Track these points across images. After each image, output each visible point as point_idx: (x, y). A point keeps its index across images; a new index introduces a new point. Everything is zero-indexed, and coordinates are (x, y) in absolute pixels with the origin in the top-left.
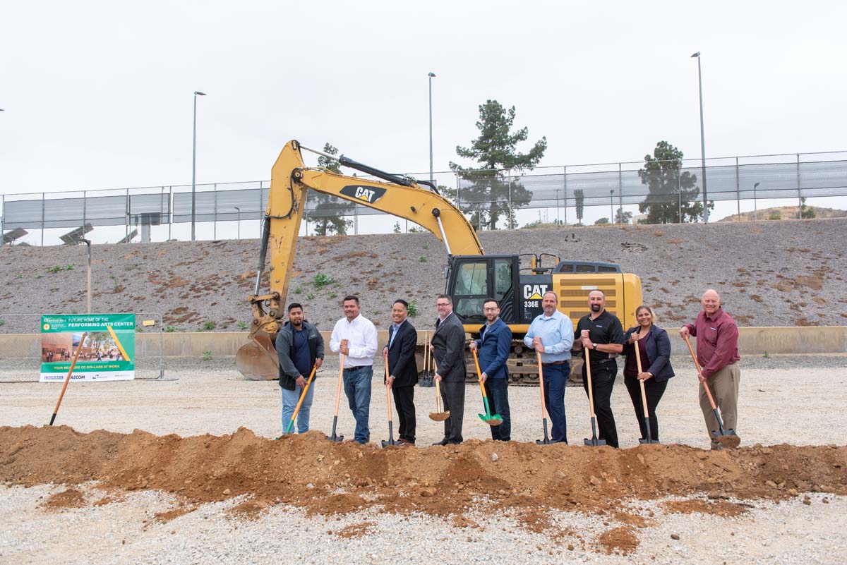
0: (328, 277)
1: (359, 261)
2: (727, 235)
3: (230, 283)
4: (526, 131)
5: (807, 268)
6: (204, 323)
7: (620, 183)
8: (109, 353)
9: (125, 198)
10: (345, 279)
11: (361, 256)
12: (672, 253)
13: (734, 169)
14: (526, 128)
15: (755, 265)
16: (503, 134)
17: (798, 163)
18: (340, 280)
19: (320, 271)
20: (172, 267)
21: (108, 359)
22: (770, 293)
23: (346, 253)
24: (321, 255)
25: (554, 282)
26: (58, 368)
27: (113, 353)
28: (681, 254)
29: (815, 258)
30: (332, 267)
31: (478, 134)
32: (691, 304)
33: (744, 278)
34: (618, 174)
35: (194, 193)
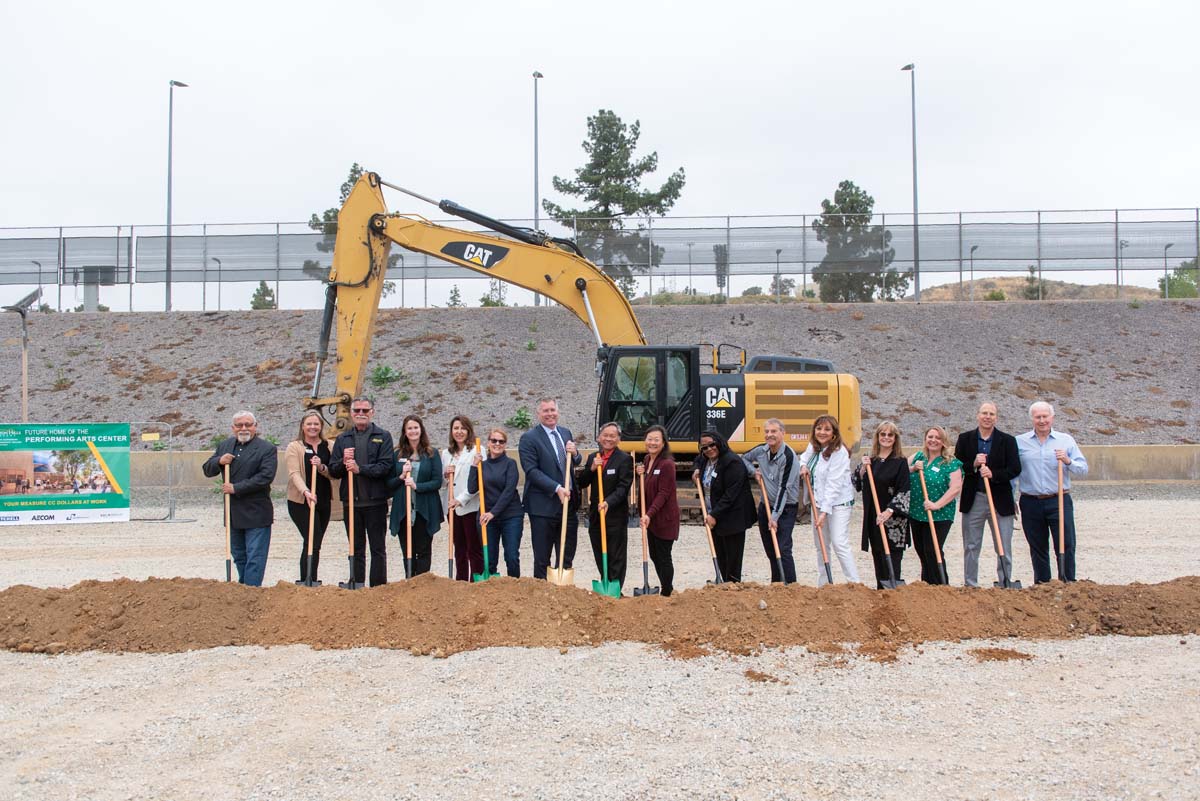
0: (394, 372)
1: (437, 347)
2: (948, 321)
3: (242, 377)
4: (655, 157)
5: (1052, 367)
6: (211, 437)
7: (804, 243)
8: (91, 481)
9: (57, 241)
10: (419, 374)
11: (439, 340)
12: (878, 343)
13: (957, 228)
14: (655, 153)
15: (986, 362)
16: (622, 161)
17: (1039, 224)
18: (412, 374)
19: (380, 361)
20: (144, 351)
21: (89, 491)
22: (1007, 401)
23: (415, 335)
24: (378, 336)
25: (746, 384)
26: (10, 504)
27: (97, 482)
28: (890, 345)
29: (1061, 354)
30: (400, 355)
31: (586, 159)
32: (907, 415)
33: (973, 380)
34: (801, 231)
35: (169, 237)
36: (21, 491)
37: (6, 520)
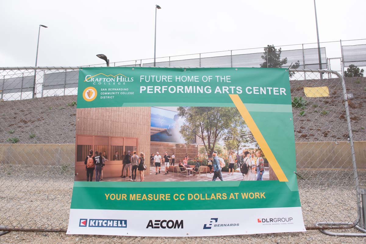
8: (239, 159)
14: (286, 58)
27: (251, 161)
31: (262, 61)
36: (131, 175)
37: (107, 226)
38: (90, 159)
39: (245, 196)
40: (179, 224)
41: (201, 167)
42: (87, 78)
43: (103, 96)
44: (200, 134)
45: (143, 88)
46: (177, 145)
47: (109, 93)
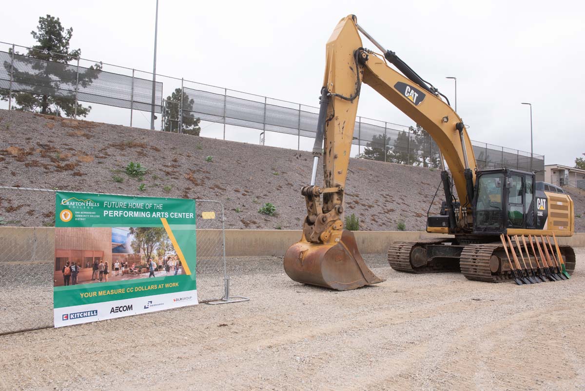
8: (165, 262)
25: (547, 197)
26: (87, 295)
27: (172, 263)
36: (99, 278)
37: (83, 317)
38: (67, 269)
39: (167, 285)
40: (130, 308)
41: (143, 269)
42: (64, 201)
43: (77, 217)
44: (143, 246)
45: (106, 212)
46: (129, 255)
47: (81, 216)
